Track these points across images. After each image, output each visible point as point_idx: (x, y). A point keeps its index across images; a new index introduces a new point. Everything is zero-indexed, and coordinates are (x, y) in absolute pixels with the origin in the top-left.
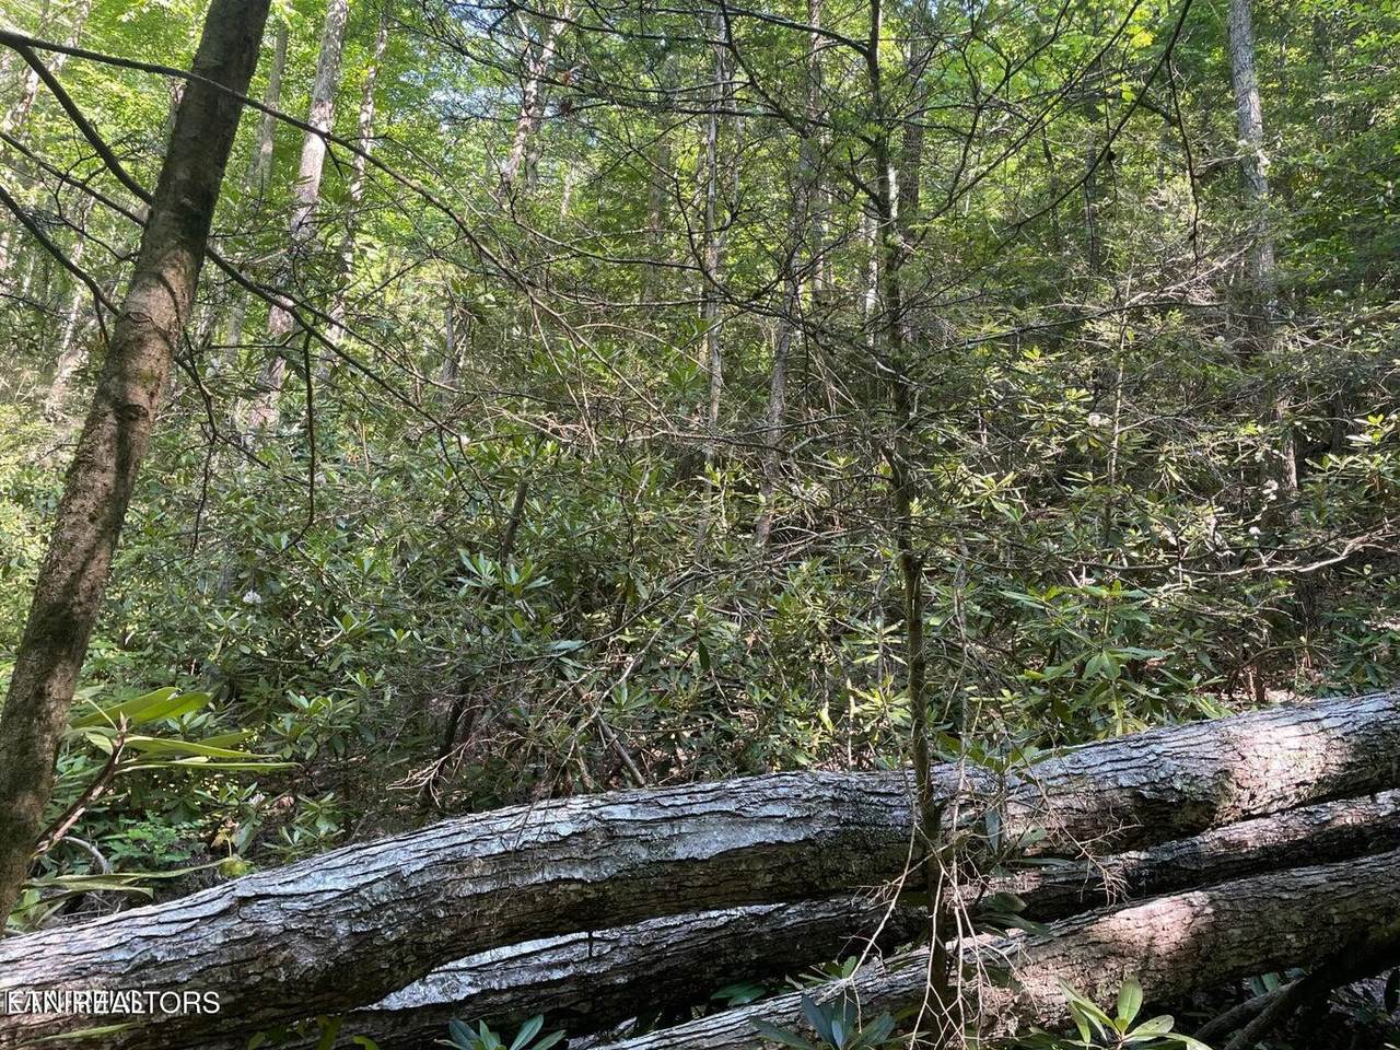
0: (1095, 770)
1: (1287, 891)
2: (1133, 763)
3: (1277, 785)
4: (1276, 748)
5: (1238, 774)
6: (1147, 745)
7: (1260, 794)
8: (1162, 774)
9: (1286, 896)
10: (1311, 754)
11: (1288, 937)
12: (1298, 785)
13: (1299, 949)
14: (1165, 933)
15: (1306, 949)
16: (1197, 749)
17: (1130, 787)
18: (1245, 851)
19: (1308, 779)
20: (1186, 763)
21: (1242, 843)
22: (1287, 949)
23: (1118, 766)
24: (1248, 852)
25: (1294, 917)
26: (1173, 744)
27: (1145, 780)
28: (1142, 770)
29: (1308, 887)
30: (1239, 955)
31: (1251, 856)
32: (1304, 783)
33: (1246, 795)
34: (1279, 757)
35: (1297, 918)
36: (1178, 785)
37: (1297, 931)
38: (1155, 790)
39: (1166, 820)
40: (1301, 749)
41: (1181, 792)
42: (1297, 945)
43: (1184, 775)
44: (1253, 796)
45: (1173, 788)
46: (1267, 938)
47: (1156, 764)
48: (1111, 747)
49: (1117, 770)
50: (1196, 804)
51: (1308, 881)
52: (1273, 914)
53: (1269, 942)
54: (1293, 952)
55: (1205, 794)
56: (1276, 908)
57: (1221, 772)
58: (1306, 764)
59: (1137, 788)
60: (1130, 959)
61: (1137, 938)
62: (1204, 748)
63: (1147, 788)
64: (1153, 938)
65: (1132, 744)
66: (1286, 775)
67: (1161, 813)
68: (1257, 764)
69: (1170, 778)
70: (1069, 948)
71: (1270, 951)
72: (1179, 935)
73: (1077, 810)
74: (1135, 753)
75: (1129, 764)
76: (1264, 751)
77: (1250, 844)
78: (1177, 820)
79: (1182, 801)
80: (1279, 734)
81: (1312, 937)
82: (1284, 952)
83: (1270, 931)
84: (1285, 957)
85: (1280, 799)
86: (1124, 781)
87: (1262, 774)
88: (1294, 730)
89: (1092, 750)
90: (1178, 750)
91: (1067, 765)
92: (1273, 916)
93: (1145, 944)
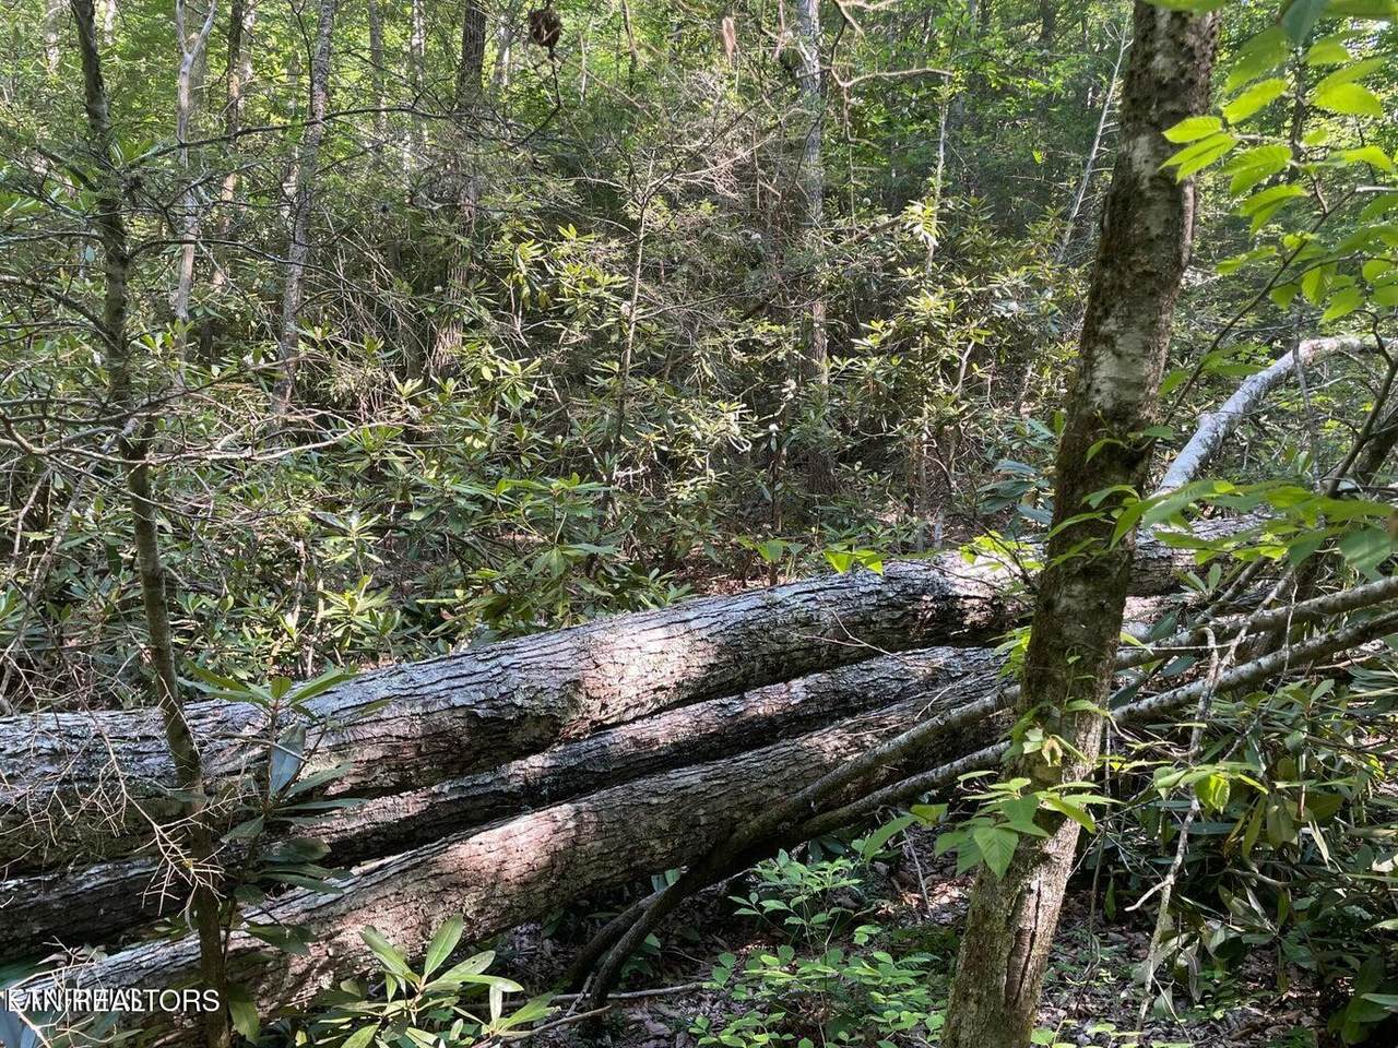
0: (426, 690)
1: (658, 795)
2: (474, 679)
3: (632, 692)
4: (636, 653)
5: (589, 683)
6: (498, 656)
7: (612, 703)
8: (503, 689)
9: (655, 801)
10: (672, 657)
11: (652, 843)
12: (655, 691)
13: (663, 854)
14: (518, 855)
15: (670, 854)
16: (550, 658)
17: (463, 706)
18: (656, 748)
19: (665, 683)
20: (533, 675)
21: (653, 741)
22: (652, 855)
23: (456, 683)
24: (659, 750)
25: (660, 823)
26: (525, 655)
27: (483, 696)
28: (482, 686)
29: (680, 789)
30: (598, 868)
31: (662, 753)
32: (661, 688)
33: (598, 704)
34: (637, 661)
35: (663, 824)
36: (519, 701)
37: (662, 836)
38: (493, 707)
39: (504, 738)
40: (662, 652)
41: (521, 707)
42: (661, 850)
43: (528, 689)
44: (604, 706)
45: (513, 704)
46: (629, 847)
47: (500, 678)
48: (456, 661)
49: (454, 688)
50: (538, 718)
51: (682, 782)
52: (639, 820)
53: (632, 851)
54: (657, 858)
55: (549, 708)
56: (642, 814)
57: (569, 682)
58: (666, 669)
59: (472, 707)
60: (475, 888)
61: (486, 864)
62: (558, 657)
63: (484, 706)
64: (504, 862)
65: (481, 657)
66: (643, 681)
67: (498, 732)
68: (611, 670)
69: (511, 693)
70: (405, 885)
71: (633, 860)
72: (532, 855)
73: (397, 737)
74: (481, 667)
75: (469, 680)
76: (621, 657)
77: (661, 741)
78: (517, 738)
79: (522, 718)
80: (641, 639)
81: (677, 842)
82: (648, 859)
83: (632, 838)
84: (649, 863)
85: (636, 706)
86: (457, 700)
87: (616, 681)
88: (661, 633)
89: (431, 666)
90: (528, 661)
91: (395, 685)
92: (637, 824)
93: (493, 870)
